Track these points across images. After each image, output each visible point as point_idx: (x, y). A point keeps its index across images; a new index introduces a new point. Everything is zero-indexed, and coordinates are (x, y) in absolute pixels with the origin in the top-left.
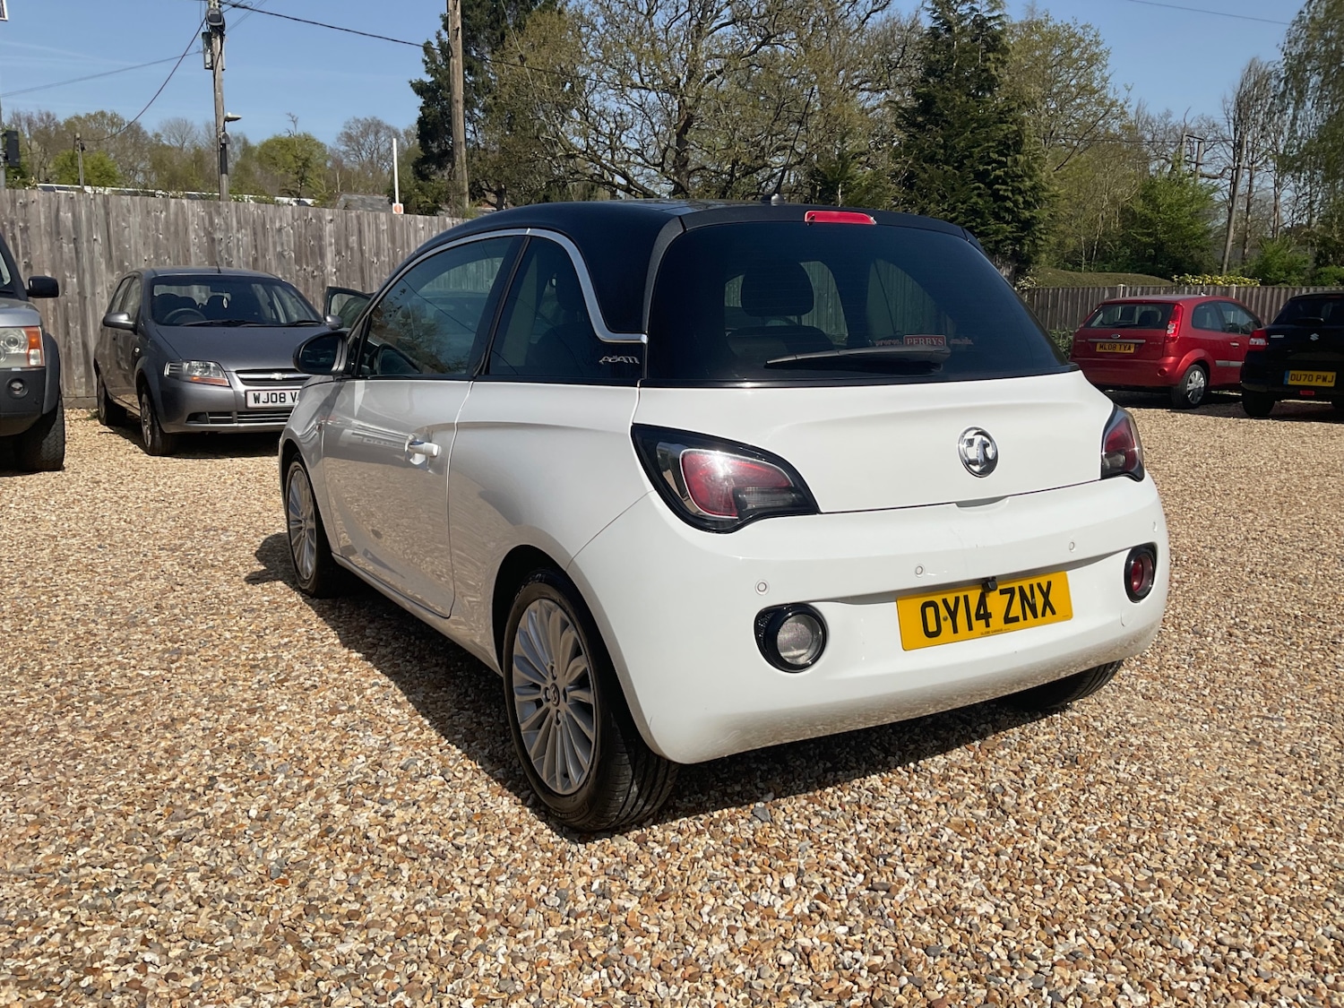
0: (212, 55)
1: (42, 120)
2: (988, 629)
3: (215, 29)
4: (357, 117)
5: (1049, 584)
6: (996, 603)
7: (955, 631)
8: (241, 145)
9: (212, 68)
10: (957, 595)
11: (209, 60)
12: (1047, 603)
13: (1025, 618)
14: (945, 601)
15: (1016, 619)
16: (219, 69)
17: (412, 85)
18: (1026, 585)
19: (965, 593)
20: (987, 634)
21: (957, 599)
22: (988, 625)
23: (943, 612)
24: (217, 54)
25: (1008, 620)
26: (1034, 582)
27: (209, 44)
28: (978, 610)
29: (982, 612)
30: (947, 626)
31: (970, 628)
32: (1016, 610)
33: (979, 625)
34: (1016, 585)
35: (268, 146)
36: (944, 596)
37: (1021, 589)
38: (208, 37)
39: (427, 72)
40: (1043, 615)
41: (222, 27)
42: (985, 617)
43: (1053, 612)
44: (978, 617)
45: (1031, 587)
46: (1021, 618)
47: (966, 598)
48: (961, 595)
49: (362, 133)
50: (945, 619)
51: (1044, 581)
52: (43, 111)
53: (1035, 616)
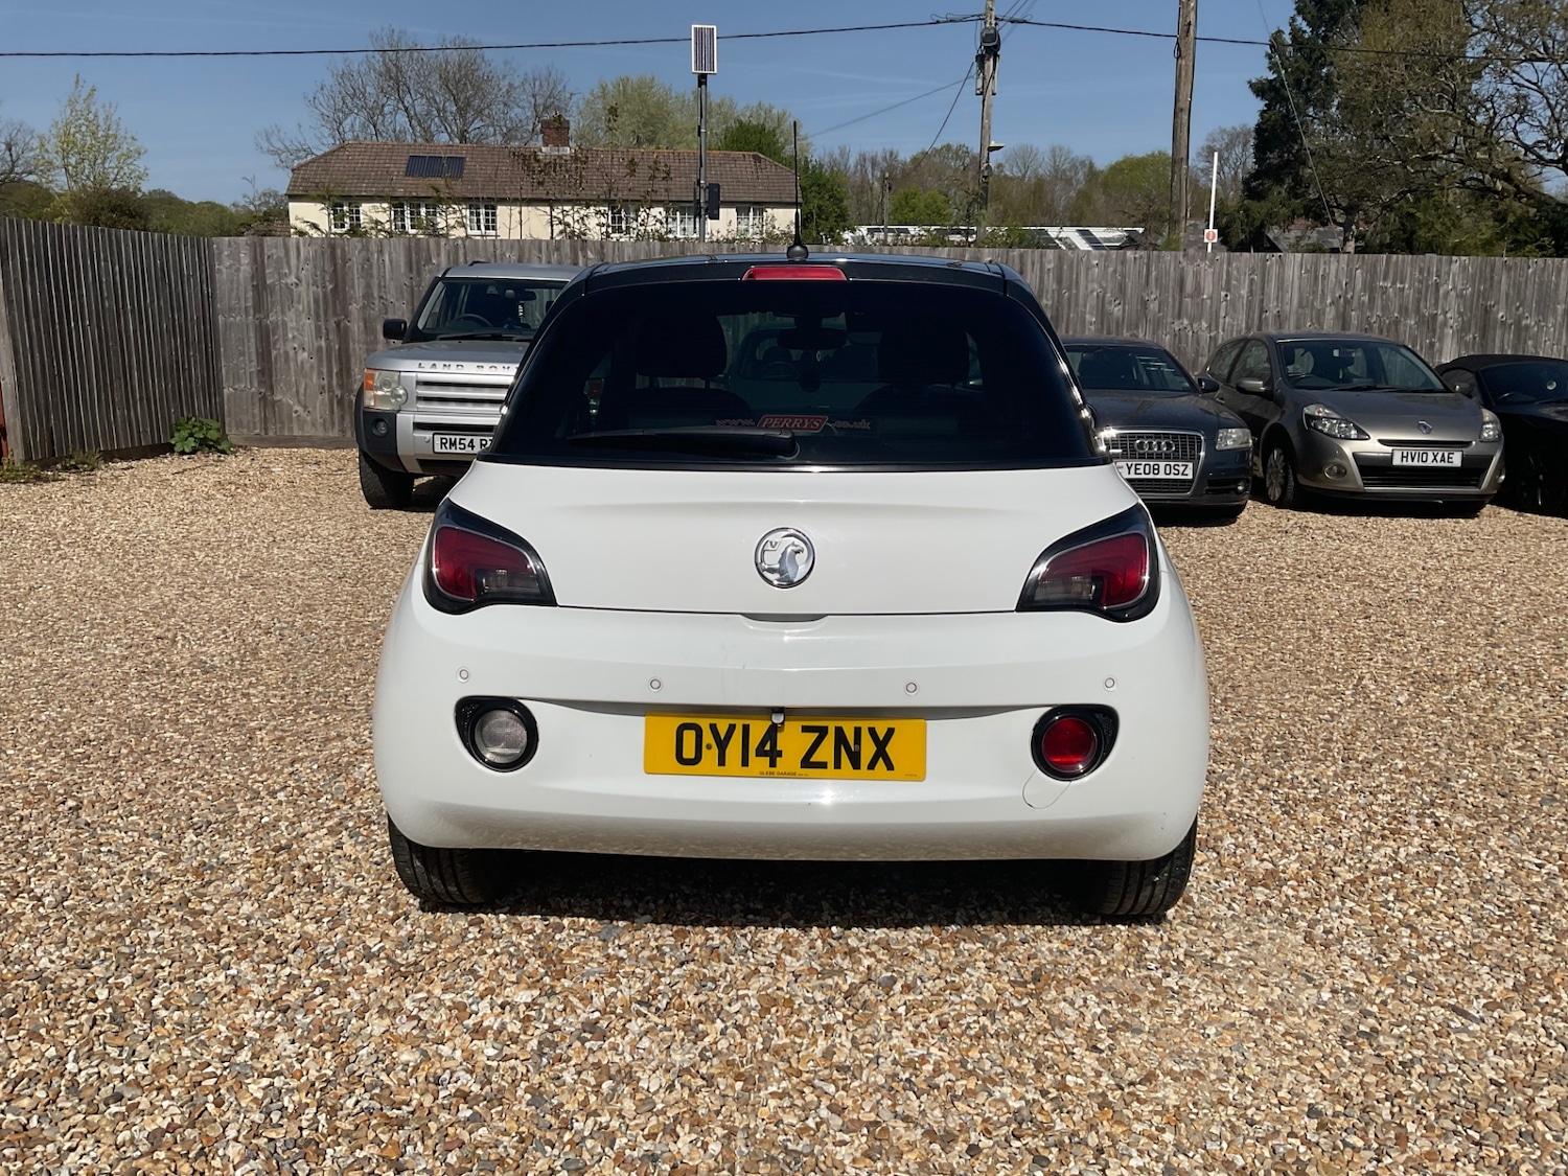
0: (984, 78)
1: (885, 158)
2: (772, 769)
3: (990, 49)
4: (1223, 127)
5: (890, 732)
6: (793, 741)
7: (722, 762)
8: (1086, 170)
9: (982, 93)
10: (732, 722)
11: (980, 85)
12: (881, 753)
13: (838, 765)
14: (713, 728)
15: (823, 765)
16: (989, 93)
17: (1252, 85)
18: (849, 729)
19: (747, 722)
20: (771, 775)
21: (732, 728)
22: (773, 764)
23: (708, 738)
24: (988, 78)
25: (807, 762)
26: (865, 725)
27: (982, 67)
28: (763, 743)
29: (768, 747)
30: (710, 756)
31: (745, 763)
32: (825, 752)
33: (760, 763)
34: (831, 725)
35: (1116, 169)
36: (713, 721)
37: (839, 731)
38: (981, 59)
39: (1270, 69)
40: (871, 766)
41: (997, 47)
42: (774, 755)
43: (890, 767)
44: (760, 752)
45: (858, 731)
46: (831, 764)
47: (746, 729)
48: (739, 724)
49: (1227, 145)
50: (709, 747)
51: (881, 729)
52: (888, 148)
53: (856, 765)
